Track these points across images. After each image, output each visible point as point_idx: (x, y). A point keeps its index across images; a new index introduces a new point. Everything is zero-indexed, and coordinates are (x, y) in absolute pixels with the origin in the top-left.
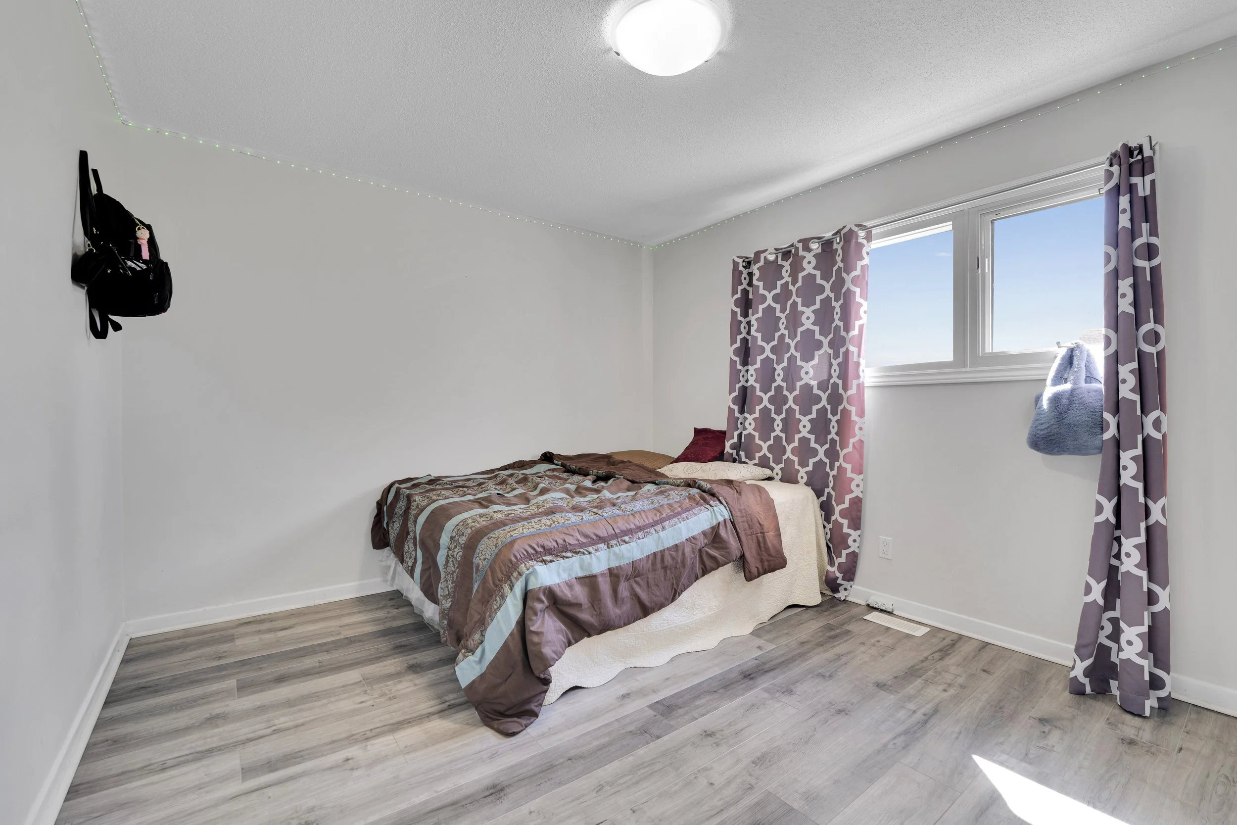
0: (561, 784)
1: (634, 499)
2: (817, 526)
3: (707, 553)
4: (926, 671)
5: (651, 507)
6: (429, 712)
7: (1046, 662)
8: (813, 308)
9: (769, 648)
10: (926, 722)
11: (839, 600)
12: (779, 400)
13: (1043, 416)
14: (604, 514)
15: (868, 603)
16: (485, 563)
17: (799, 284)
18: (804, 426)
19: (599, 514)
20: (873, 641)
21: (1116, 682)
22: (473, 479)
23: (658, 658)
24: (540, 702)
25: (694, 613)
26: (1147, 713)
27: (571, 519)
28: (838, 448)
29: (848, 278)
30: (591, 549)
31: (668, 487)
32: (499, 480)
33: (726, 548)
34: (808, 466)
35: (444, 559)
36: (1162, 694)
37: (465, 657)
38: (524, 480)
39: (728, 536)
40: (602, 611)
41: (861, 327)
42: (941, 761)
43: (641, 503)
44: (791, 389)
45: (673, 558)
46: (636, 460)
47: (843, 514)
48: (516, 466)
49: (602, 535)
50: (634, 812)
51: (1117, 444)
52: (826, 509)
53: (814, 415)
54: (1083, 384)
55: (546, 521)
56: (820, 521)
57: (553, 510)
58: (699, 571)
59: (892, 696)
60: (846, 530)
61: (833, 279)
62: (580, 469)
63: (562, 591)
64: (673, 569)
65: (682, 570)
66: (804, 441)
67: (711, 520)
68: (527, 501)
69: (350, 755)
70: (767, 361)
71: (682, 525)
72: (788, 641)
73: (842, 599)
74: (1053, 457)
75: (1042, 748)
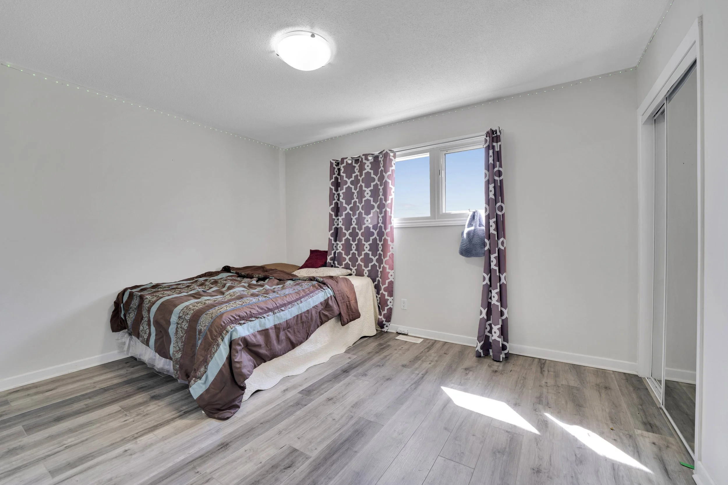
0: (259, 435)
1: (283, 288)
2: (373, 297)
3: (323, 314)
4: (422, 357)
5: (294, 291)
6: (173, 417)
7: (468, 347)
8: (370, 189)
9: (354, 357)
10: (423, 377)
11: (384, 332)
12: (354, 235)
13: (464, 241)
14: (270, 297)
15: (397, 331)
16: (205, 328)
17: (363, 176)
18: (367, 248)
19: (267, 297)
20: (400, 348)
21: (491, 350)
22: (182, 284)
23: (300, 370)
24: (240, 400)
25: (317, 345)
26: (501, 360)
27: (253, 300)
28: (382, 258)
29: (386, 175)
30: (265, 315)
31: (300, 281)
32: (198, 283)
33: (332, 310)
34: (368, 267)
35: (174, 330)
36: (506, 352)
37: (195, 381)
38: (215, 282)
39: (333, 304)
40: (272, 347)
41: (392, 199)
42: (429, 391)
43: (288, 290)
44: (360, 229)
45: (307, 317)
46: (279, 268)
47: (385, 290)
48: (206, 275)
49: (270, 308)
50: (299, 439)
51: (490, 252)
52: (377, 288)
53: (371, 242)
54: (478, 227)
55: (238, 302)
56: (375, 294)
57: (241, 296)
58: (319, 323)
59: (409, 369)
60: (387, 297)
61: (379, 175)
62: (247, 275)
63: (251, 339)
64: (306, 323)
65: (311, 323)
66: (367, 255)
67: (324, 297)
68: (223, 293)
69: (127, 448)
70: (348, 214)
71: (310, 300)
72: (363, 353)
73: (386, 331)
74: (468, 258)
75: (466, 379)
